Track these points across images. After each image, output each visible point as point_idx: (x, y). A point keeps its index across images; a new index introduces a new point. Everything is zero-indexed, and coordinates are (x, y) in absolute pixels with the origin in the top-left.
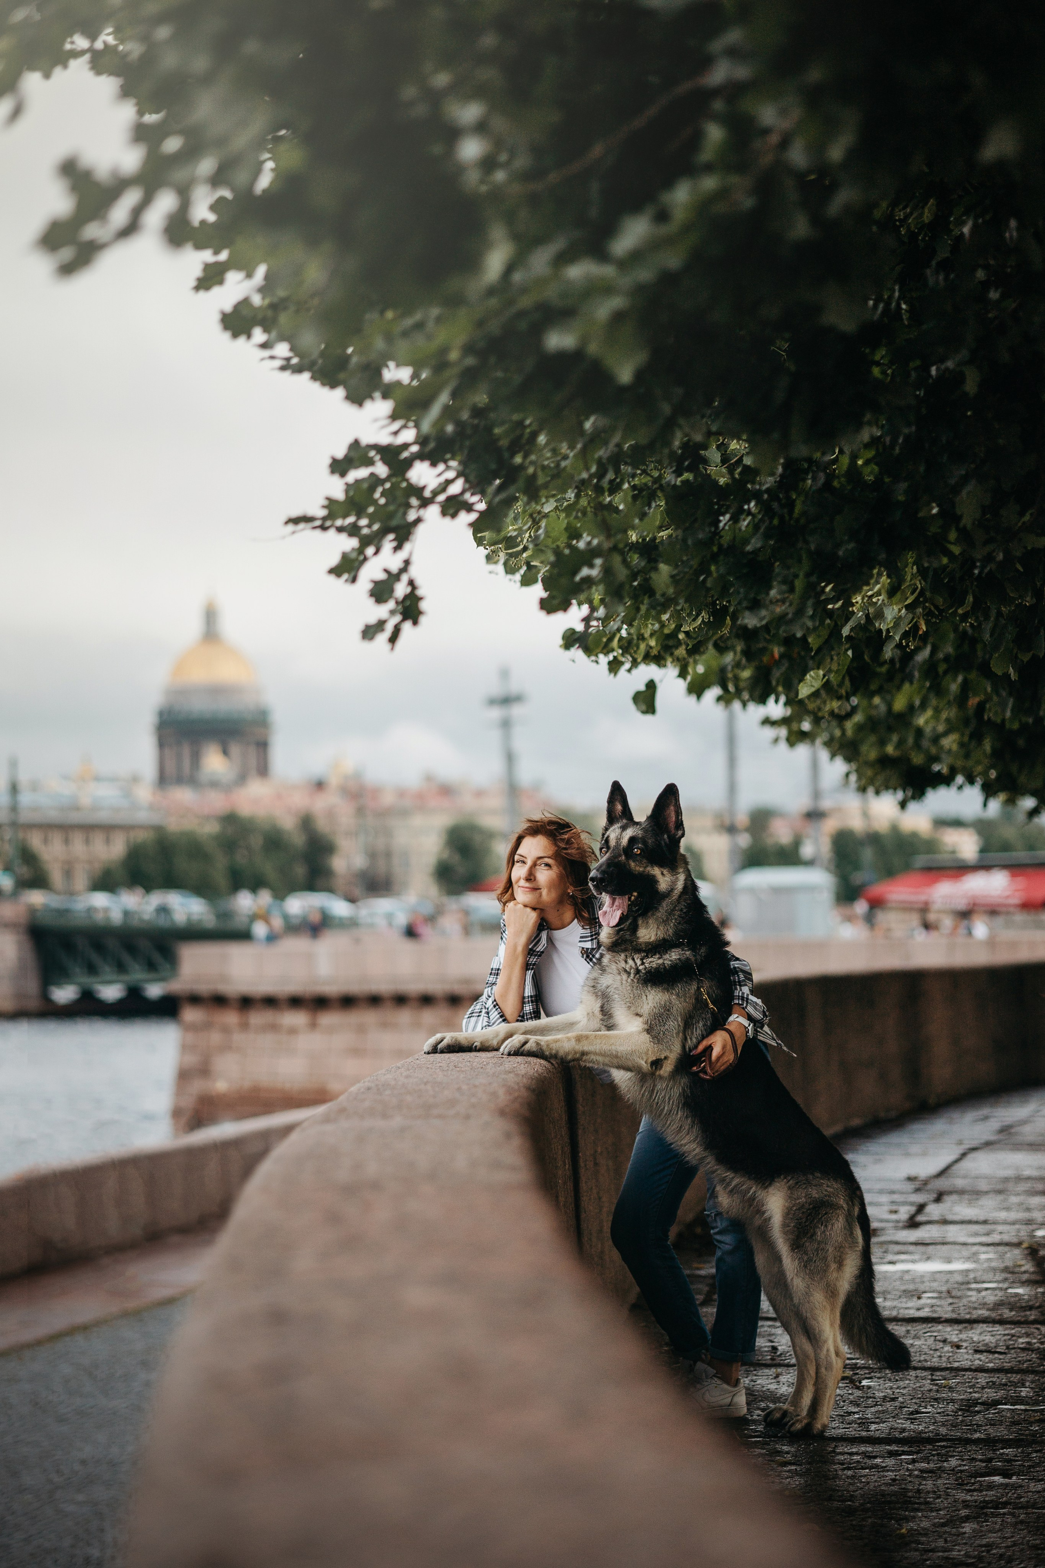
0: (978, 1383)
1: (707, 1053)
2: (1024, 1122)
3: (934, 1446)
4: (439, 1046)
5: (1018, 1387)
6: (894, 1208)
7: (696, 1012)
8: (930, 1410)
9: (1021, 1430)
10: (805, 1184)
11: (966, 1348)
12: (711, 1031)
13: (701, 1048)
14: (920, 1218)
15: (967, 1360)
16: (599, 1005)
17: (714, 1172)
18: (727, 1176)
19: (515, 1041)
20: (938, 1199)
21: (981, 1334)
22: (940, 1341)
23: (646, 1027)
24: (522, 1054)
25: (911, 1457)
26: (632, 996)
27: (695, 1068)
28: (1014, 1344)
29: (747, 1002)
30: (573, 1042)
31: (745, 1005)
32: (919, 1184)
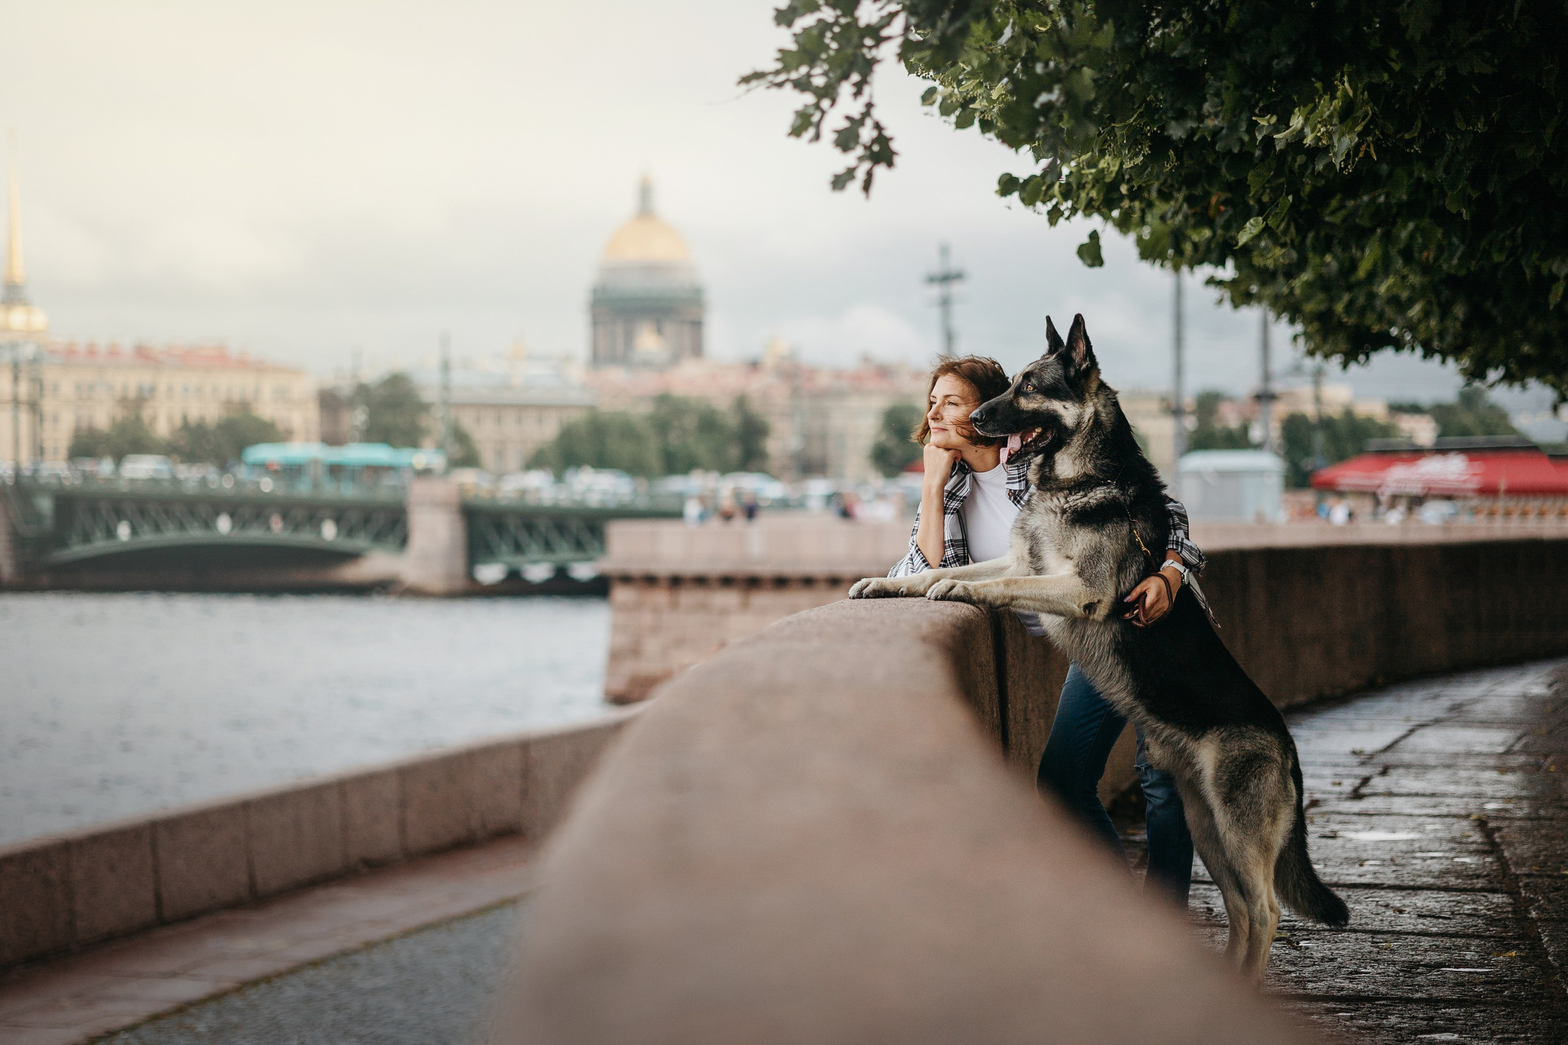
0: (1420, 946)
1: (1141, 600)
2: (1476, 701)
3: (1373, 1004)
4: (865, 591)
5: (1463, 951)
6: (1337, 780)
7: (1129, 554)
8: (1370, 970)
9: (1464, 991)
10: (1238, 736)
11: (1409, 913)
12: (1144, 575)
13: (1134, 595)
14: (1364, 790)
15: (1410, 924)
16: (1028, 547)
17: (1143, 723)
18: (1157, 727)
19: (942, 586)
20: (1385, 772)
21: (1425, 899)
22: (1382, 906)
23: (1077, 570)
24: (949, 599)
25: (1350, 1014)
26: (1061, 537)
27: (1127, 615)
28: (1460, 910)
29: (1182, 547)
30: (1002, 588)
31: (1179, 550)
32: (1364, 758)
